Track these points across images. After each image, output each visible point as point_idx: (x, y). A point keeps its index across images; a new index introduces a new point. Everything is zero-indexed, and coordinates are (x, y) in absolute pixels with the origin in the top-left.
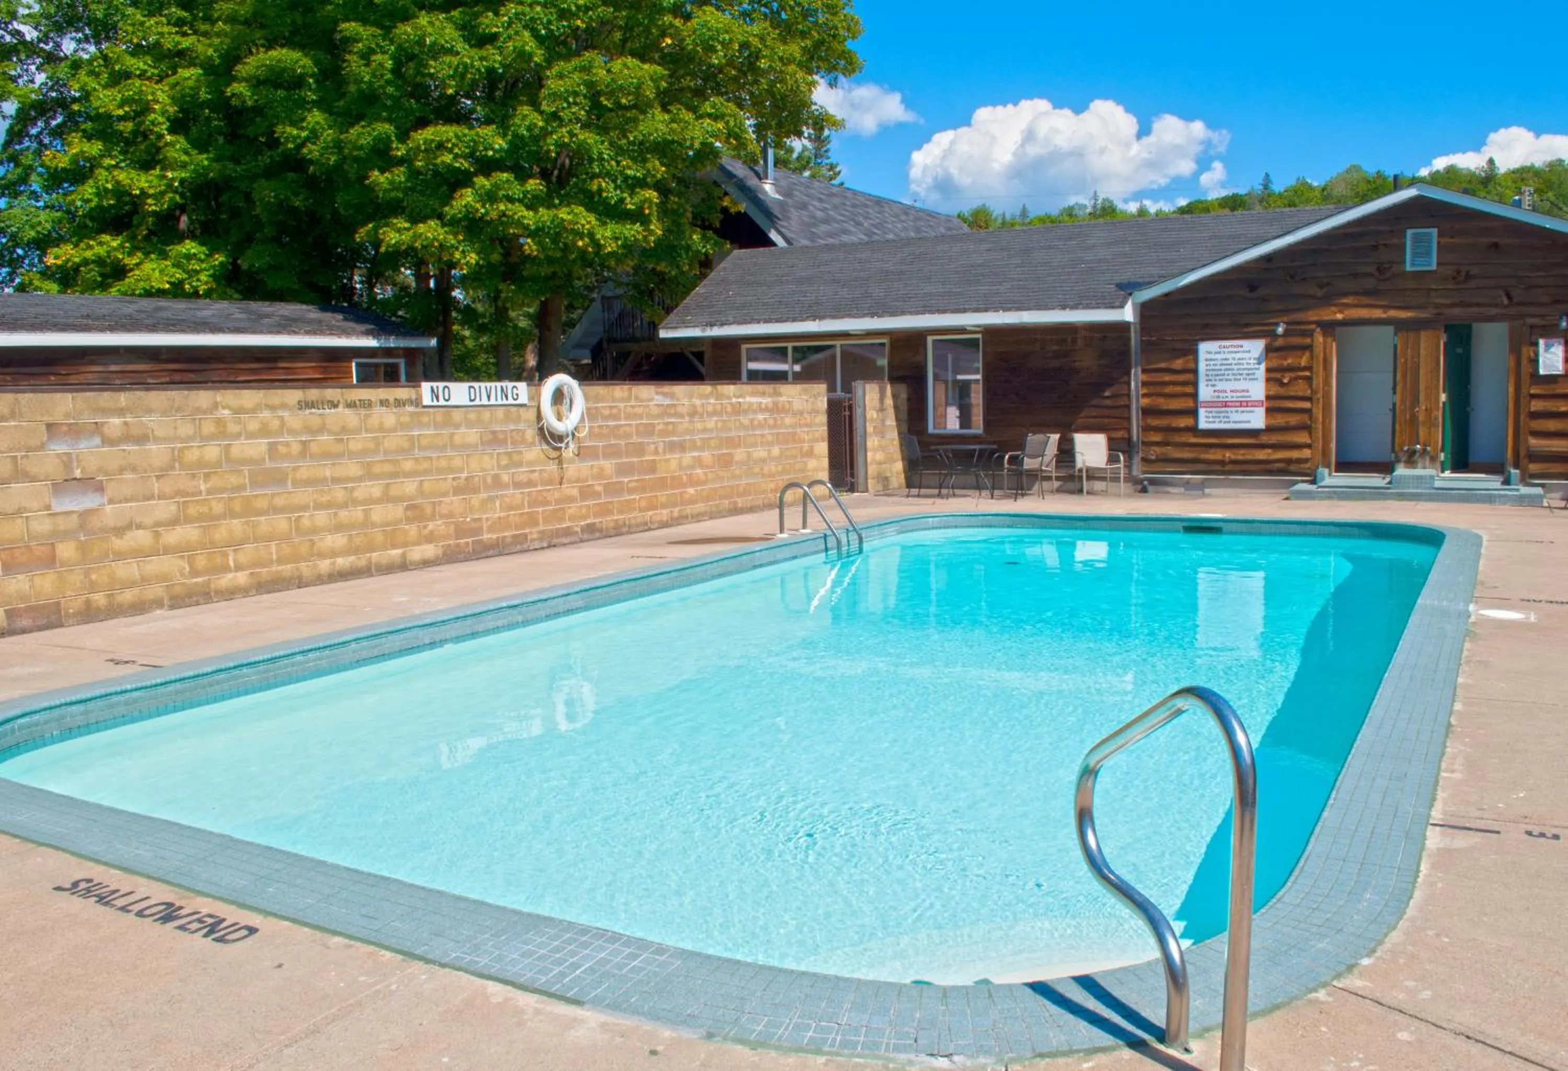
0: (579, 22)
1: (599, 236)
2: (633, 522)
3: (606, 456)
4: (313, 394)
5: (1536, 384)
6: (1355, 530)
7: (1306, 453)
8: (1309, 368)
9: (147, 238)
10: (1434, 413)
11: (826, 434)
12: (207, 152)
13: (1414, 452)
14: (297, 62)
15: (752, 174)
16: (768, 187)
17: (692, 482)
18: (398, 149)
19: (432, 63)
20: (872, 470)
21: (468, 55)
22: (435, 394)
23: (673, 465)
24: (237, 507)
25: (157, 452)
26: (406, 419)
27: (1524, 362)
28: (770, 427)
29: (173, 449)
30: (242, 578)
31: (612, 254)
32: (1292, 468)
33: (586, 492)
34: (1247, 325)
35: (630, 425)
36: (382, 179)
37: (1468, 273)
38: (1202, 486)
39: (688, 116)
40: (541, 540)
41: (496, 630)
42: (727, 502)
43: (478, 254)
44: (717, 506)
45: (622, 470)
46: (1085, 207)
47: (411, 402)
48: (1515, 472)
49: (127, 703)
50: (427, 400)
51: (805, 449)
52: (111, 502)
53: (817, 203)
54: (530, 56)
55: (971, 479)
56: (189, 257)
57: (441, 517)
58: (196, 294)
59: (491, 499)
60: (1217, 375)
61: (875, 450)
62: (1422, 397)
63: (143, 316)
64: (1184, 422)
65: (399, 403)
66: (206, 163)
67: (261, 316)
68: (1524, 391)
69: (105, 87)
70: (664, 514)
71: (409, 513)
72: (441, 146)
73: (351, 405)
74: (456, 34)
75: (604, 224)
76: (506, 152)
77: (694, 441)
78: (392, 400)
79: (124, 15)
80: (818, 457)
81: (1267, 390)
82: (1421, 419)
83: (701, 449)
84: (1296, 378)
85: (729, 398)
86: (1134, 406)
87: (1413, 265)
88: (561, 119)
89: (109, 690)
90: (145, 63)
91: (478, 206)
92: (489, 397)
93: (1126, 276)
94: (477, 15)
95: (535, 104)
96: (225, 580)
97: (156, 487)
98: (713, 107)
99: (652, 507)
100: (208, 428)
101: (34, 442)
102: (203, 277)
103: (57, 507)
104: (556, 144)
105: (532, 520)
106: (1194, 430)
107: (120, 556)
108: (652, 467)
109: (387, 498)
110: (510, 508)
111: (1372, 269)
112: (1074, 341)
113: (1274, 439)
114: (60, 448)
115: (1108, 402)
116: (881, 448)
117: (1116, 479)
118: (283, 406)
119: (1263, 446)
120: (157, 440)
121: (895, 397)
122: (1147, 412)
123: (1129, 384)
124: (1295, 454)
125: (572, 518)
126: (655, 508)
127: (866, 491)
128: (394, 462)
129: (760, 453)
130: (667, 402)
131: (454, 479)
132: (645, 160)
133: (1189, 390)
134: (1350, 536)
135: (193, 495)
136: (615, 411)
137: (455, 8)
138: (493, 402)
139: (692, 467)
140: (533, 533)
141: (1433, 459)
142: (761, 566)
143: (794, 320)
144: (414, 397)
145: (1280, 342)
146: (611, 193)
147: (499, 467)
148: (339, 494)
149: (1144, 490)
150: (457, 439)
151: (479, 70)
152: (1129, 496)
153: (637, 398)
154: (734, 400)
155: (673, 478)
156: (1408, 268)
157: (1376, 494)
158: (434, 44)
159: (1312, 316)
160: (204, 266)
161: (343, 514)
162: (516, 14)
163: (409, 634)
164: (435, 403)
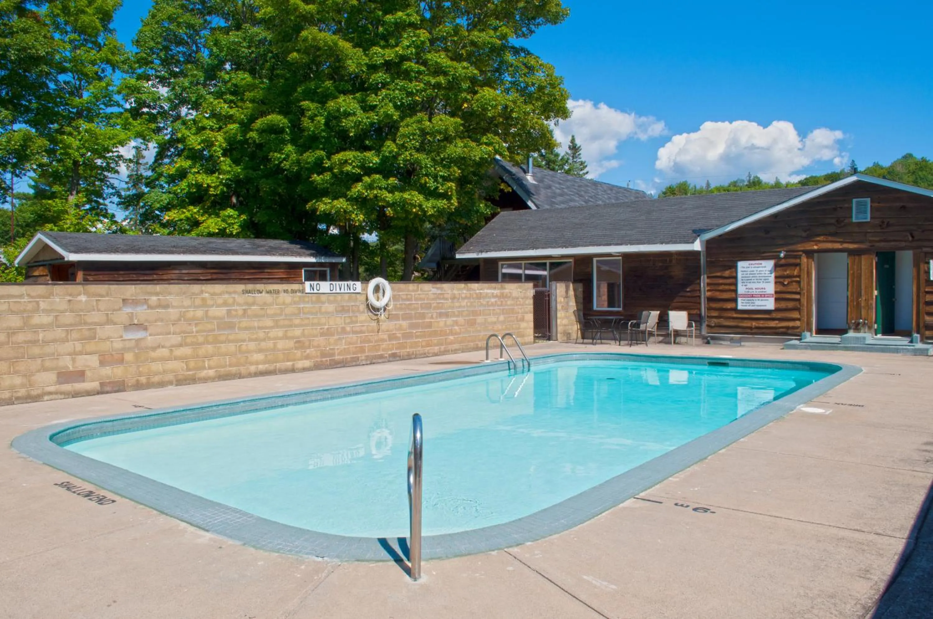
0: (417, 98)
1: (424, 206)
2: (418, 352)
3: (404, 319)
4: (250, 287)
5: (929, 285)
6: (800, 366)
7: (798, 323)
8: (799, 276)
9: (209, 208)
10: (870, 302)
11: (532, 310)
12: (240, 165)
13: (858, 324)
14: (280, 121)
15: (521, 170)
16: (529, 178)
17: (452, 333)
18: (326, 163)
19: (344, 120)
20: (560, 329)
21: (361, 116)
22: (311, 287)
23: (442, 324)
24: (210, 339)
25: (173, 313)
26: (297, 299)
27: (922, 272)
28: (498, 306)
29: (181, 312)
30: (211, 373)
31: (432, 215)
32: (790, 331)
33: (392, 337)
34: (764, 252)
35: (417, 304)
36: (318, 178)
37: (888, 223)
38: (740, 341)
39: (473, 144)
40: (366, 360)
41: (316, 401)
42: (472, 344)
43: (364, 215)
44: (467, 346)
45: (412, 326)
46: (743, 181)
47: (300, 291)
48: (916, 336)
49: (131, 423)
50: (308, 290)
51: (519, 317)
52: (150, 335)
53: (557, 186)
54: (392, 116)
55: (611, 335)
56: (230, 216)
57: (314, 347)
58: (231, 235)
59: (340, 339)
60: (748, 280)
61: (562, 318)
62: (863, 292)
63: (201, 246)
64: (729, 305)
65: (293, 291)
66: (239, 170)
67: (259, 246)
68: (922, 289)
69: (194, 134)
70: (436, 349)
71: (297, 345)
72: (346, 162)
73: (269, 292)
74: (357, 106)
75: (428, 200)
76: (379, 164)
77: (454, 312)
78: (290, 290)
79: (205, 99)
80: (528, 322)
81: (775, 288)
82: (863, 305)
83: (458, 316)
84: (792, 282)
85: (475, 290)
86: (703, 296)
87: (856, 218)
88: (406, 148)
89: (123, 417)
90: (213, 122)
91: (364, 191)
92: (340, 289)
93: (699, 225)
94: (368, 95)
95: (394, 141)
96: (203, 374)
97: (172, 329)
98: (487, 139)
99: (428, 345)
100: (198, 302)
101: (116, 307)
102: (236, 227)
103: (125, 337)
104: (404, 160)
105: (362, 350)
106: (735, 310)
107: (154, 360)
108: (430, 325)
109: (286, 337)
110: (350, 343)
111: (833, 221)
112: (671, 261)
113: (779, 315)
114: (128, 310)
115: (689, 294)
116: (567, 317)
117: (691, 336)
118: (235, 292)
119: (773, 319)
120: (173, 307)
121: (575, 290)
122: (710, 300)
123: (700, 285)
124: (791, 324)
125: (383, 350)
126: (431, 346)
127: (557, 340)
128: (291, 320)
129: (493, 319)
130: (439, 292)
131: (321, 329)
132: (450, 167)
133: (733, 288)
134: (797, 369)
135: (189, 333)
136: (409, 296)
137: (357, 92)
138: (342, 291)
139: (453, 326)
140: (362, 356)
141: (870, 328)
142: (468, 376)
143: (523, 249)
144: (301, 288)
145: (783, 262)
146: (431, 184)
147: (345, 323)
148: (261, 334)
149: (708, 343)
150: (323, 310)
151: (365, 124)
152: (697, 346)
153: (421, 290)
154: (478, 291)
155: (441, 331)
156: (854, 220)
157: (833, 347)
158: (345, 111)
159: (800, 247)
160: (236, 221)
161: (263, 345)
162: (386, 95)
163: (269, 400)
164: (312, 292)
